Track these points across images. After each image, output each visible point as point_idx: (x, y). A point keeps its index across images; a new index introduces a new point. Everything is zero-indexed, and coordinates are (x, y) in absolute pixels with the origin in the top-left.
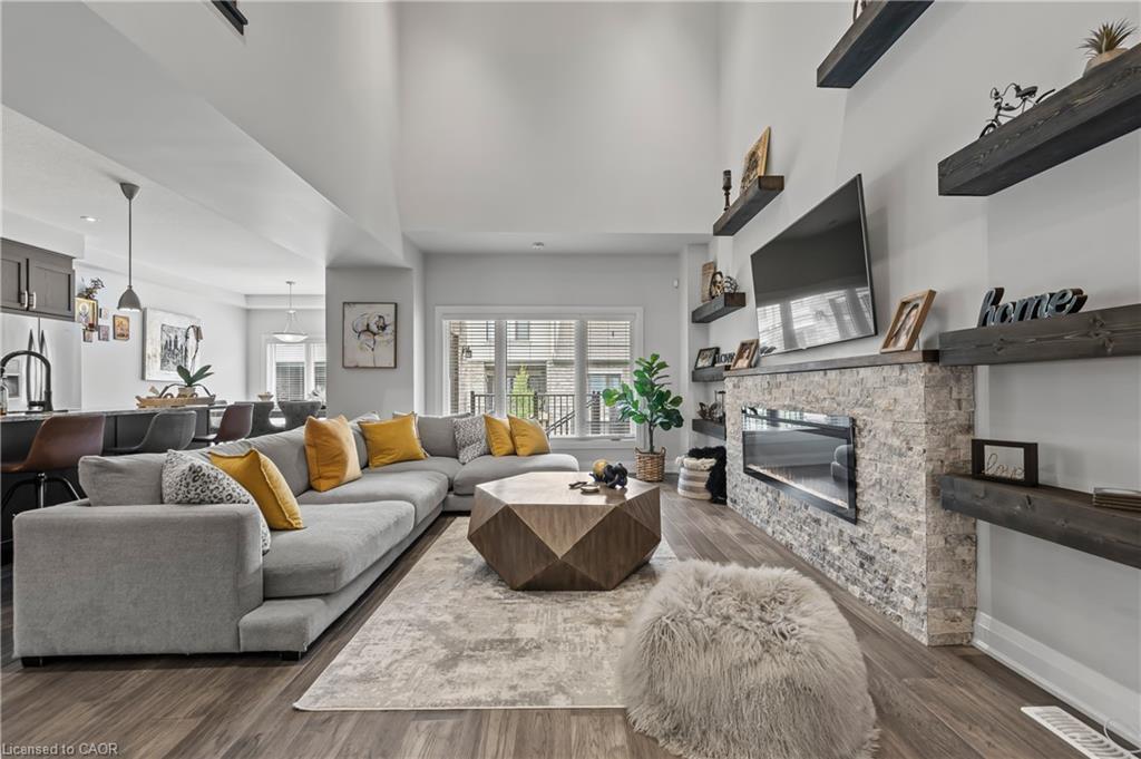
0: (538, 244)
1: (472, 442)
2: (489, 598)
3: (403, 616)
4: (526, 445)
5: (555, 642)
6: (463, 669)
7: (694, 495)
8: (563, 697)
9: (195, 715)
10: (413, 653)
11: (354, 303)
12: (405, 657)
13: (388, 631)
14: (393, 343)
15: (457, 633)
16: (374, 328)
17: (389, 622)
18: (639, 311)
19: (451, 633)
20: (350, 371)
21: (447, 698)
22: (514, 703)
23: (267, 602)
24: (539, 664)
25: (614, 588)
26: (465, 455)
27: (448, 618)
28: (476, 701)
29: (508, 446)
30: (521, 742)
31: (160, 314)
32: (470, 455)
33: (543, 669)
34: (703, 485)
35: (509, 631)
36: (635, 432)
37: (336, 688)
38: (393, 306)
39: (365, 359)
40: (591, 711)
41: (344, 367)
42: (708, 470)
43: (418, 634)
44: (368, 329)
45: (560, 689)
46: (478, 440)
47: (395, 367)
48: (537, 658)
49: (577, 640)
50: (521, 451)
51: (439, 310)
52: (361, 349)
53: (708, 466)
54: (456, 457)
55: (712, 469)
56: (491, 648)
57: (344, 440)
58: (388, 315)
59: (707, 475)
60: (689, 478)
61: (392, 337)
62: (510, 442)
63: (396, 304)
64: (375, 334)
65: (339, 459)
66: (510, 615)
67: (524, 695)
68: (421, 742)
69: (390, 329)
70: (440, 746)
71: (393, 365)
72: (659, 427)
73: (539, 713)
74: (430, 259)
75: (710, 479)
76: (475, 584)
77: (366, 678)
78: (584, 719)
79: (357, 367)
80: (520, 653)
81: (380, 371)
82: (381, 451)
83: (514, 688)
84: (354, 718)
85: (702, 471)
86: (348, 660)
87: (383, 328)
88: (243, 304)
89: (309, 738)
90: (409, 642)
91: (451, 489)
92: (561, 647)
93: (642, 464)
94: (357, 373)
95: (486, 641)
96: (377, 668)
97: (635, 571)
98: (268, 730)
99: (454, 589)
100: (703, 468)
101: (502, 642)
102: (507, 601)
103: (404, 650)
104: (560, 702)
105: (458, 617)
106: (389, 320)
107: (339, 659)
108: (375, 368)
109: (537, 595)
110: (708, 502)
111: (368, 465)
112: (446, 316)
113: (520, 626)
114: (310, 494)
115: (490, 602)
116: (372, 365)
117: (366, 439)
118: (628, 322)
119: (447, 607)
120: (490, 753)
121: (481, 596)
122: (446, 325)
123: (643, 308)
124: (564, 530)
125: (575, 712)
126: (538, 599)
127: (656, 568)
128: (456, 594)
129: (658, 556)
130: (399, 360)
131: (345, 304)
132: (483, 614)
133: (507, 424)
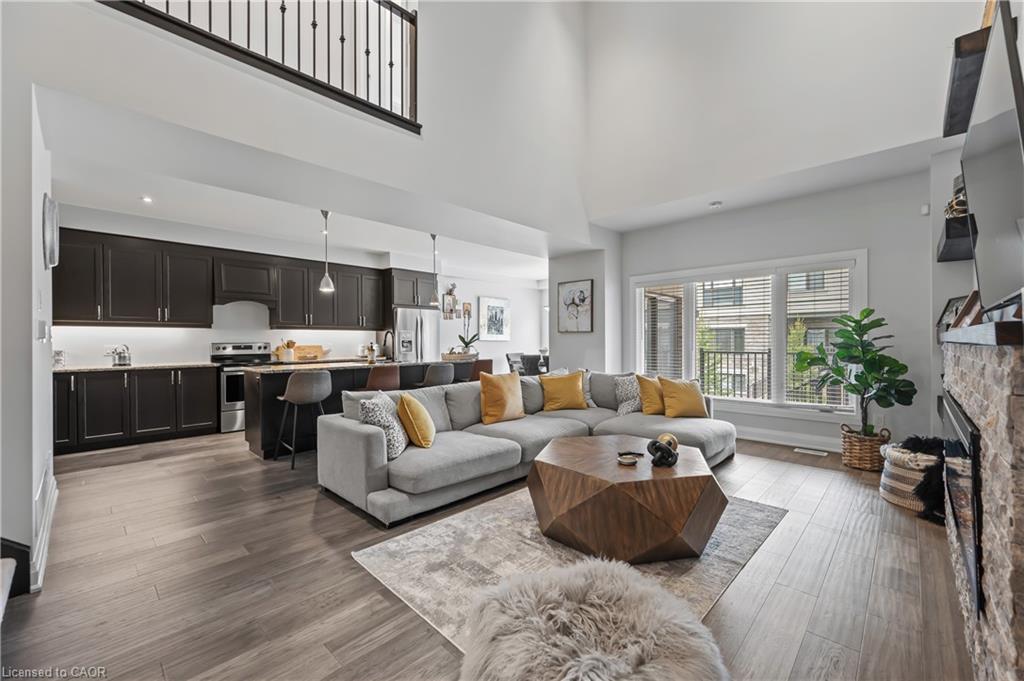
0: (714, 204)
1: (628, 399)
2: (519, 534)
3: (460, 525)
4: (673, 407)
6: (437, 575)
7: (895, 500)
8: (454, 628)
10: (431, 551)
11: (565, 283)
12: (424, 552)
14: (589, 312)
15: (468, 550)
16: (577, 301)
17: (448, 526)
18: (861, 255)
19: (465, 548)
20: (563, 336)
21: (404, 589)
22: (426, 613)
23: (389, 490)
26: (624, 408)
27: (478, 537)
28: (411, 600)
29: (657, 406)
31: (486, 299)
32: (625, 410)
34: (911, 488)
35: (496, 564)
36: (854, 405)
37: (378, 552)
38: (590, 282)
39: (572, 325)
40: (455, 650)
41: (559, 332)
42: (922, 470)
43: (448, 541)
44: (573, 303)
45: (461, 623)
46: (633, 397)
47: (592, 331)
50: (668, 412)
51: (633, 280)
52: (570, 317)
53: (923, 465)
54: (616, 410)
55: (927, 470)
56: (470, 570)
57: (505, 390)
58: (587, 290)
59: (920, 477)
60: (892, 476)
61: (589, 307)
62: (659, 402)
63: (592, 281)
64: (577, 306)
65: (499, 402)
66: (514, 553)
67: (438, 613)
68: (361, 606)
69: (588, 301)
70: (364, 615)
71: (590, 329)
72: (873, 402)
73: (431, 630)
74: (624, 237)
75: (922, 483)
77: (393, 555)
79: (567, 332)
80: (480, 583)
81: (582, 335)
82: (551, 399)
83: (441, 604)
85: (913, 469)
86: (400, 541)
87: (583, 301)
88: (535, 287)
90: (438, 543)
93: (847, 445)
94: (568, 335)
95: (473, 563)
96: (404, 551)
100: (912, 465)
101: (482, 568)
102: (529, 542)
103: (430, 547)
104: (446, 632)
105: (484, 540)
106: (587, 294)
107: (400, 537)
108: (578, 332)
109: (553, 546)
110: (914, 514)
111: (542, 409)
112: (639, 284)
113: (508, 563)
114: (480, 426)
115: (516, 537)
116: (576, 330)
117: (543, 389)
118: (847, 270)
119: (489, 529)
120: (374, 635)
121: (519, 530)
122: (640, 292)
123: (866, 250)
124: (566, 492)
125: (447, 644)
126: (549, 547)
127: (698, 566)
128: (507, 522)
129: (721, 554)
130: (594, 326)
131: (559, 284)
132: (501, 544)
133: (659, 385)
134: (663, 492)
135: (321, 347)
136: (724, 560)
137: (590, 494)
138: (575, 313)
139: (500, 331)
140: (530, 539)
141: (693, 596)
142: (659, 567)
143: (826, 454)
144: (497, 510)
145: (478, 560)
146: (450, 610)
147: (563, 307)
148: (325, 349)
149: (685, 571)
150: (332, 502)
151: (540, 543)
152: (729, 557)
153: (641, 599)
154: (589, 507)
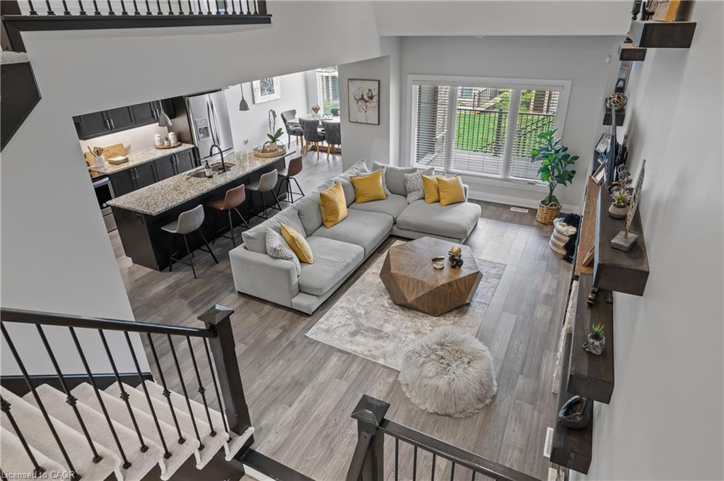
1: (414, 190)
2: (383, 306)
3: (348, 306)
4: (446, 198)
5: (394, 337)
6: (358, 338)
7: (555, 249)
8: (383, 360)
9: (281, 328)
10: (345, 325)
11: (355, 79)
12: (342, 326)
13: (340, 311)
14: (377, 108)
15: (363, 321)
16: (366, 97)
17: (342, 307)
18: (568, 84)
19: (361, 320)
20: (354, 125)
21: (348, 347)
22: (367, 356)
23: (300, 293)
24: (383, 345)
25: (438, 316)
26: (410, 197)
27: (363, 312)
28: (356, 352)
29: (435, 198)
30: (362, 370)
32: (413, 199)
33: (383, 347)
34: (562, 244)
35: (382, 326)
36: (546, 187)
37: (319, 332)
38: (377, 82)
39: (361, 117)
40: (389, 368)
41: (350, 121)
42: (569, 236)
43: (349, 317)
44: (362, 99)
45: (384, 357)
46: (419, 189)
47: (379, 124)
48: (384, 342)
49: (404, 339)
50: (442, 202)
51: (410, 77)
52: (359, 111)
53: (570, 233)
54: (406, 197)
55: (571, 235)
56: (372, 332)
58: (374, 89)
59: (567, 239)
60: (556, 238)
61: (376, 105)
63: (379, 81)
64: (366, 102)
65: (335, 211)
66: (386, 318)
67: (371, 355)
68: (335, 360)
69: (375, 99)
70: (340, 362)
71: (377, 123)
73: (373, 362)
74: (404, 42)
75: (568, 242)
76: (381, 295)
77: (327, 331)
78: (385, 370)
79: (357, 122)
80: (380, 337)
81: (371, 126)
82: (361, 195)
83: (370, 351)
84: (320, 345)
85: (565, 235)
86: (324, 322)
87: (371, 98)
89: (308, 347)
90: (345, 319)
91: (395, 223)
92: (395, 340)
94: (357, 126)
95: (370, 328)
96: (331, 328)
97: (457, 308)
98: (299, 340)
99: (372, 296)
100: (565, 233)
101: (376, 330)
102: (390, 310)
103: (343, 323)
104: (381, 362)
105: (367, 313)
106: (375, 93)
107: (321, 320)
108: (367, 123)
109: (403, 310)
110: (562, 257)
111: (355, 201)
112: (415, 82)
113: (387, 324)
114: (323, 229)
115: (382, 308)
116: (365, 122)
117: (354, 187)
118: (558, 93)
119: (365, 305)
120: (352, 370)
121: (381, 303)
122: (415, 88)
123: (571, 82)
124: (413, 290)
125: (384, 366)
126: (402, 312)
127: (470, 309)
128: (371, 299)
129: (479, 300)
130: (381, 120)
131: (349, 79)
132: (377, 314)
133: (437, 182)
134: (460, 285)
135: (122, 145)
136: (481, 303)
137: (427, 291)
138: (364, 107)
139: (271, 91)
140: (389, 308)
141: (471, 325)
142: (454, 313)
143: (527, 211)
144: (361, 292)
145: (371, 325)
146: (375, 353)
147: (353, 102)
148: (125, 146)
149: (465, 313)
150: (260, 303)
151: (397, 310)
152: (483, 301)
153: (463, 341)
154: (426, 296)
